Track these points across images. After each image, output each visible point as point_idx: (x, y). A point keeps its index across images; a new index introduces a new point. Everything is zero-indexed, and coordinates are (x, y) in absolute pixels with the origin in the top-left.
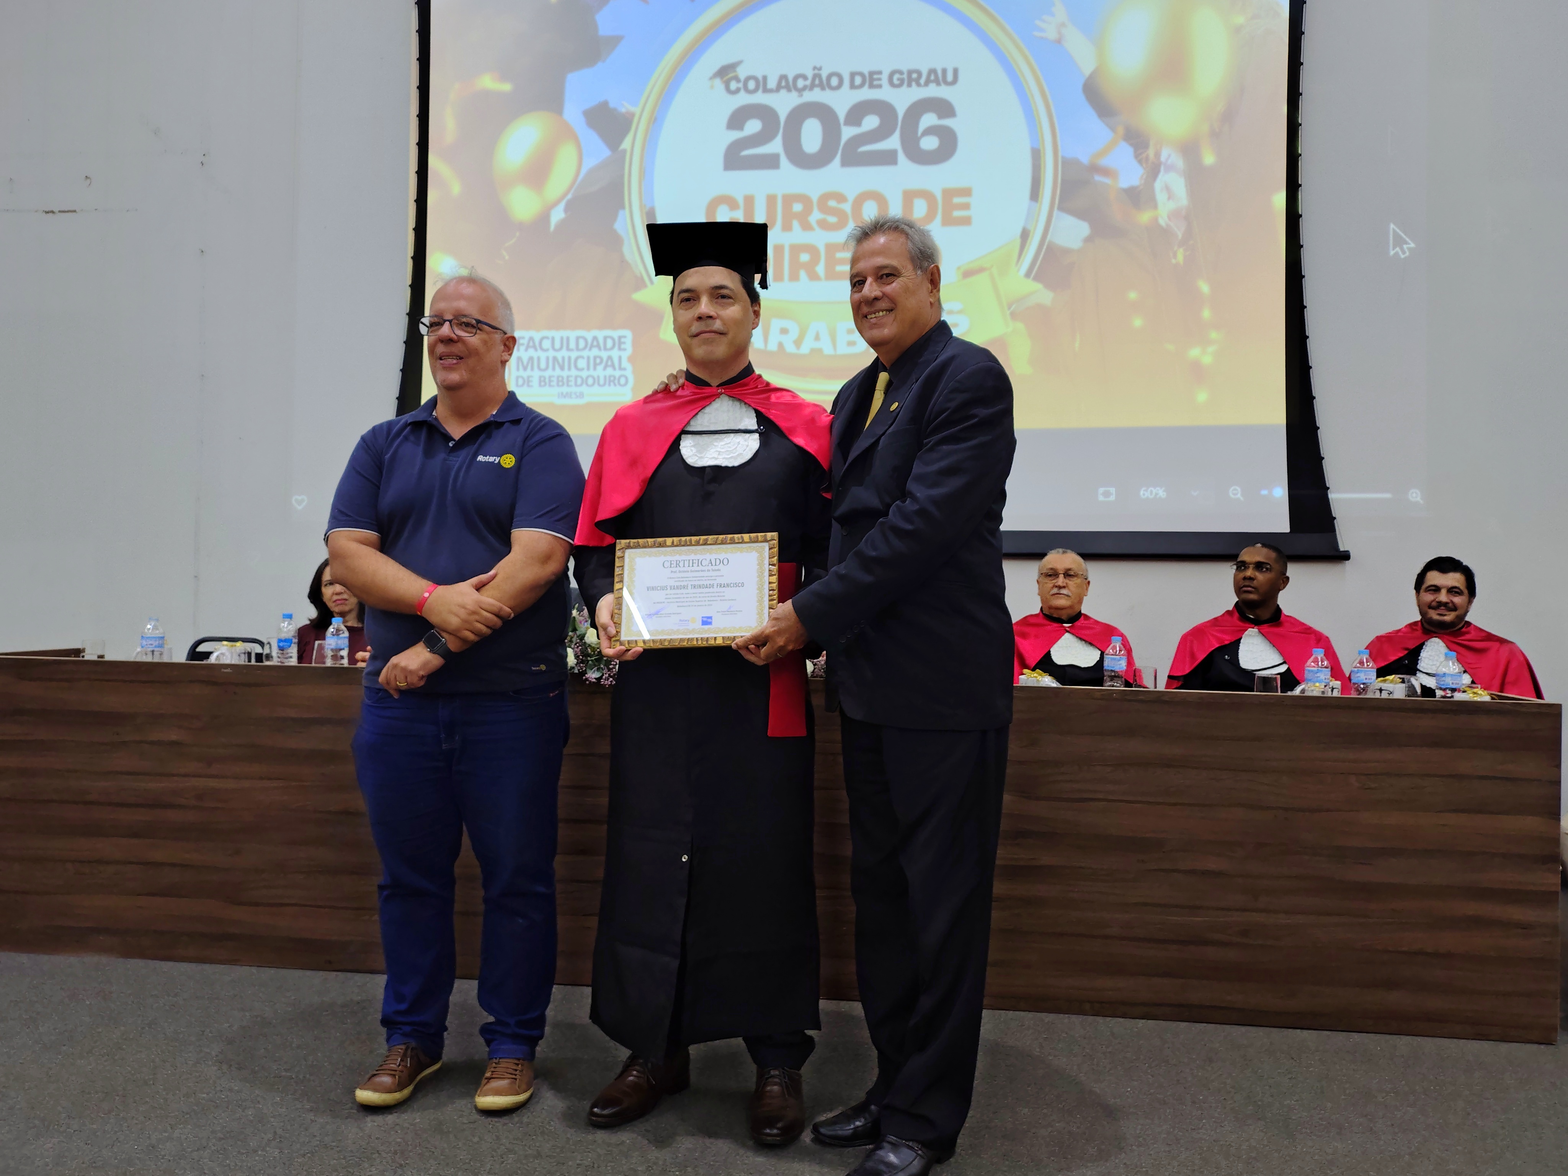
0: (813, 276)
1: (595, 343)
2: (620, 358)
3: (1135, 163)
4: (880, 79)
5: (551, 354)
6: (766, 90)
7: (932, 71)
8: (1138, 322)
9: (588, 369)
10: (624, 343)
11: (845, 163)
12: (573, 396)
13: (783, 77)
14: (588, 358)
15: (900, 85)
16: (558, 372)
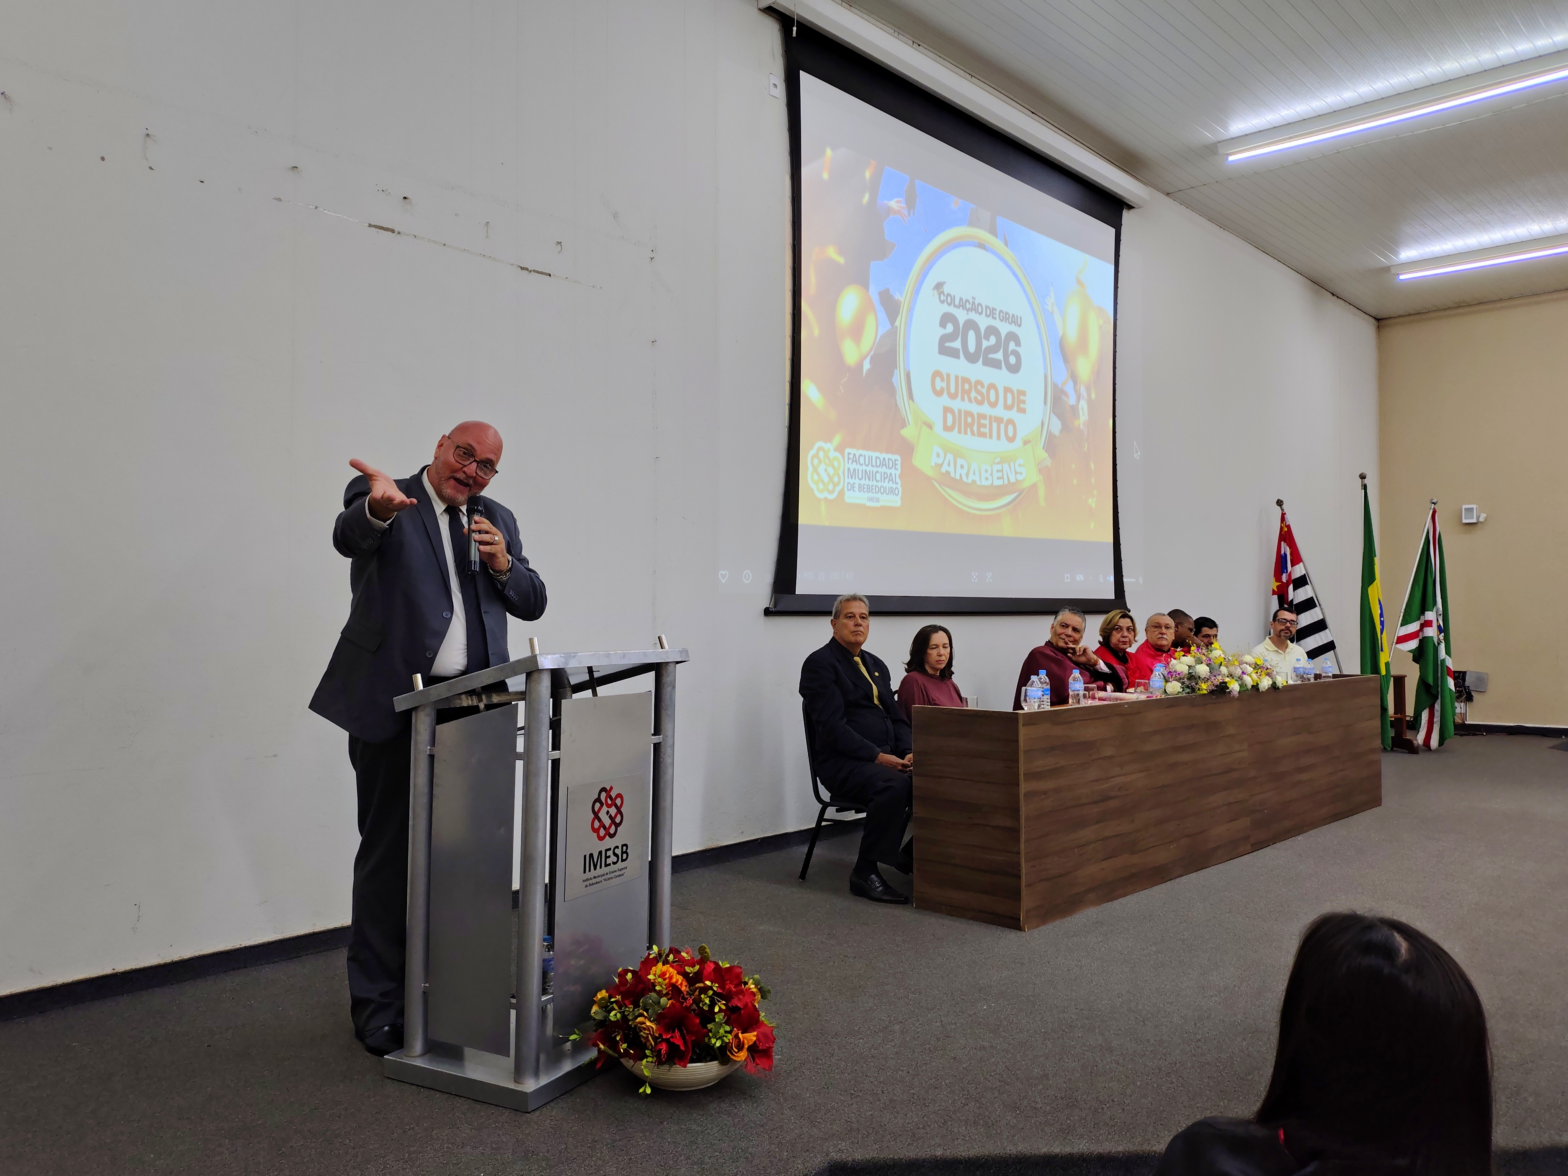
0: (973, 434)
1: (884, 463)
2: (895, 474)
3: (1073, 391)
4: (996, 314)
5: (864, 468)
6: (955, 306)
7: (1013, 316)
8: (1075, 482)
9: (881, 482)
10: (897, 465)
11: (984, 364)
12: (875, 500)
13: (961, 299)
14: (881, 472)
15: (1002, 321)
16: (867, 482)
